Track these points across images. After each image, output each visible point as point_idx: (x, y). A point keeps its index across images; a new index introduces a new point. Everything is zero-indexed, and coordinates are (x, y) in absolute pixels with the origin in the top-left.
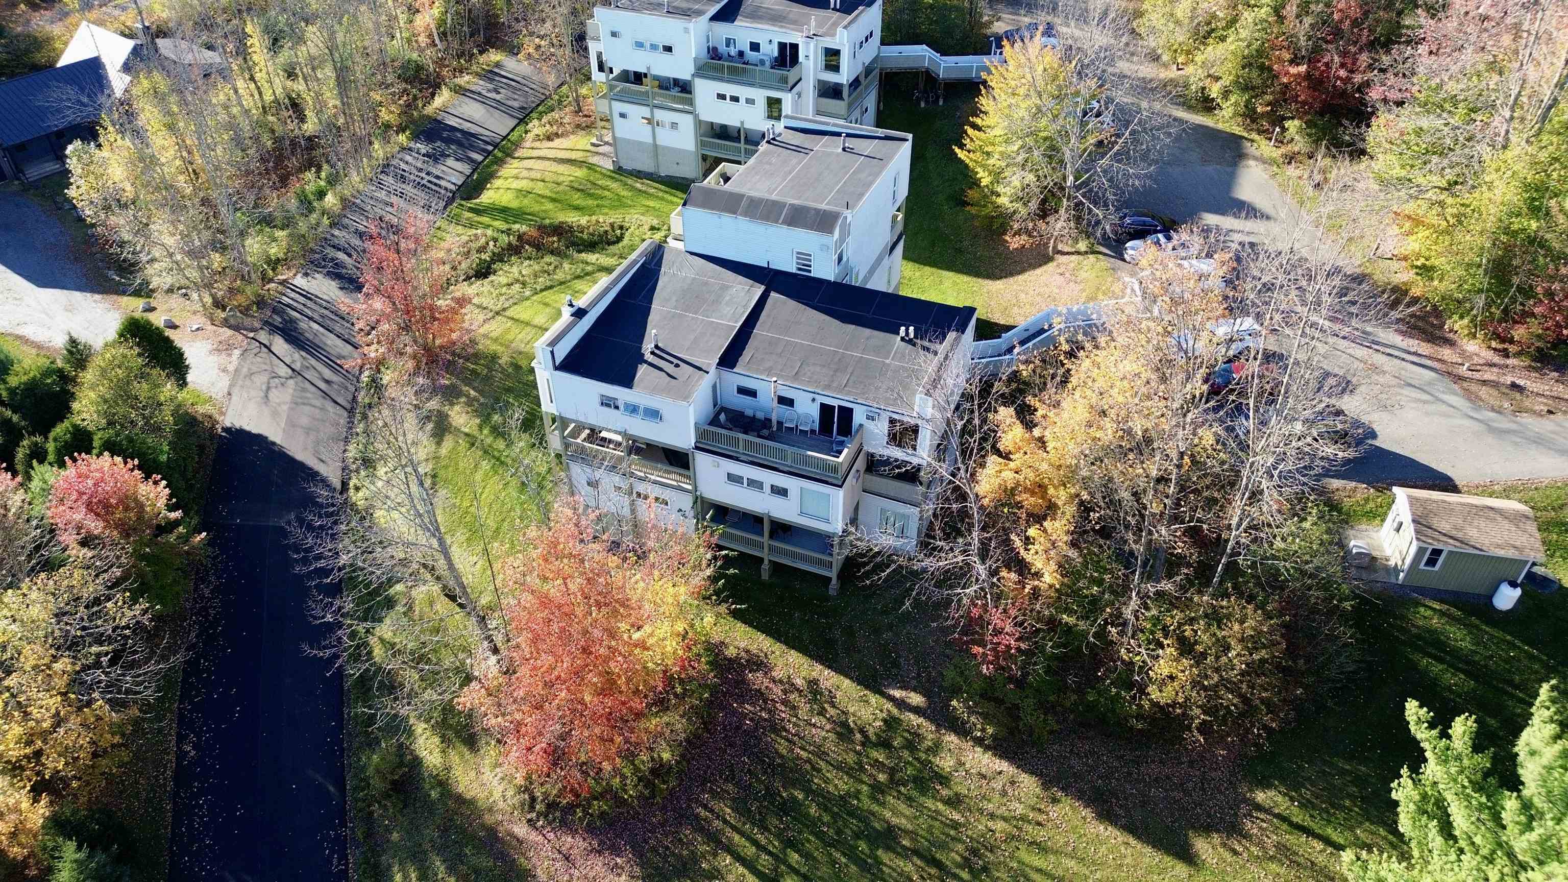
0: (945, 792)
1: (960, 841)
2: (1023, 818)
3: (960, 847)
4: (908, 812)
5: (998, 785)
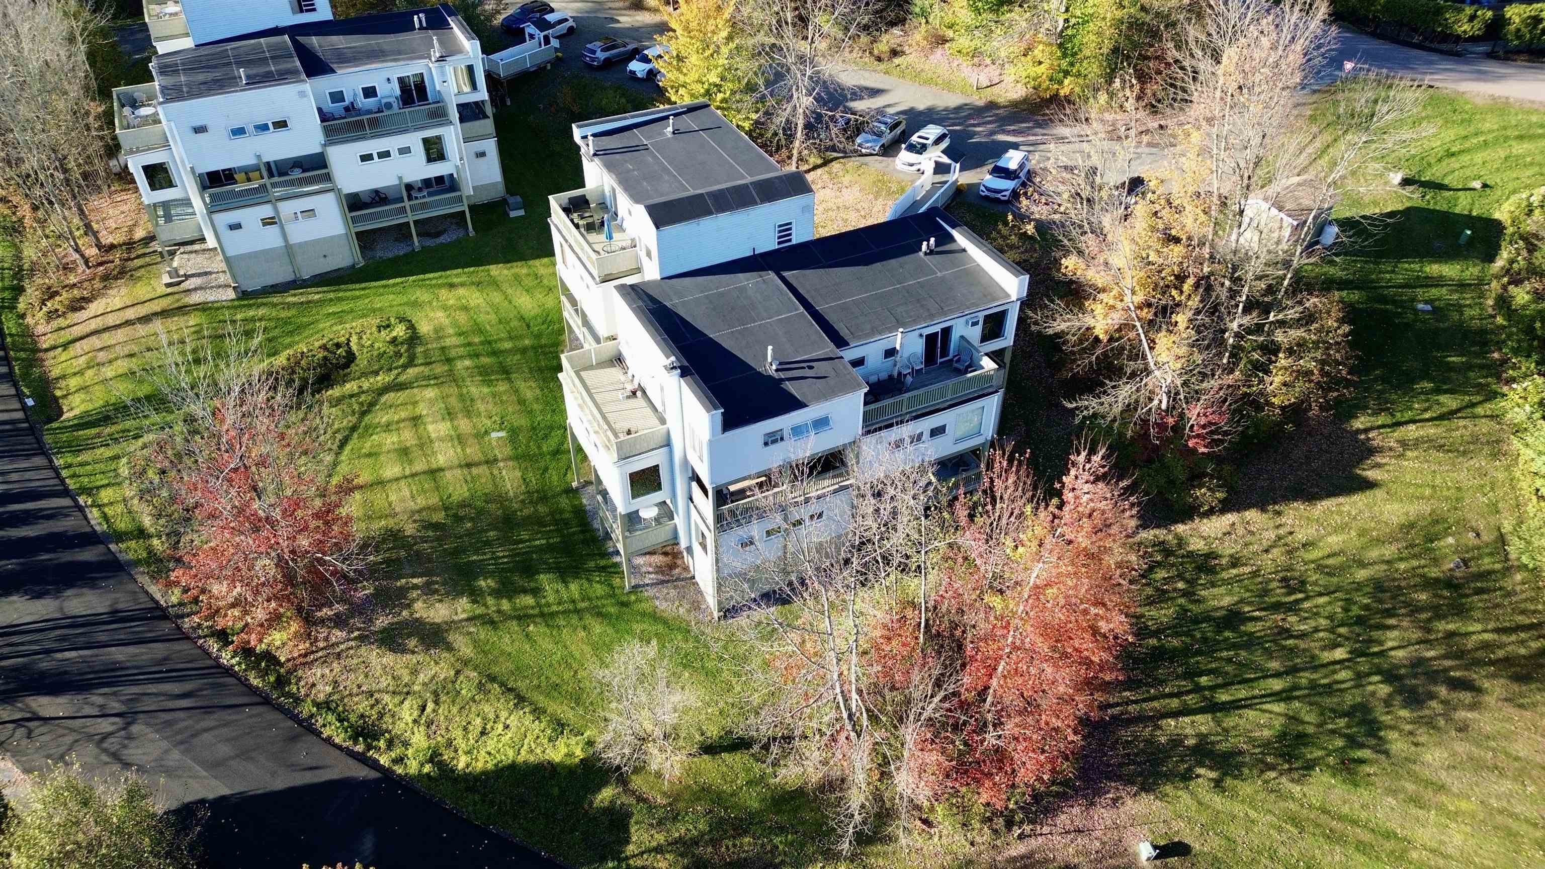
0: (1224, 561)
1: (1271, 580)
2: (1280, 538)
3: (1274, 585)
4: (1222, 590)
5: (1241, 531)
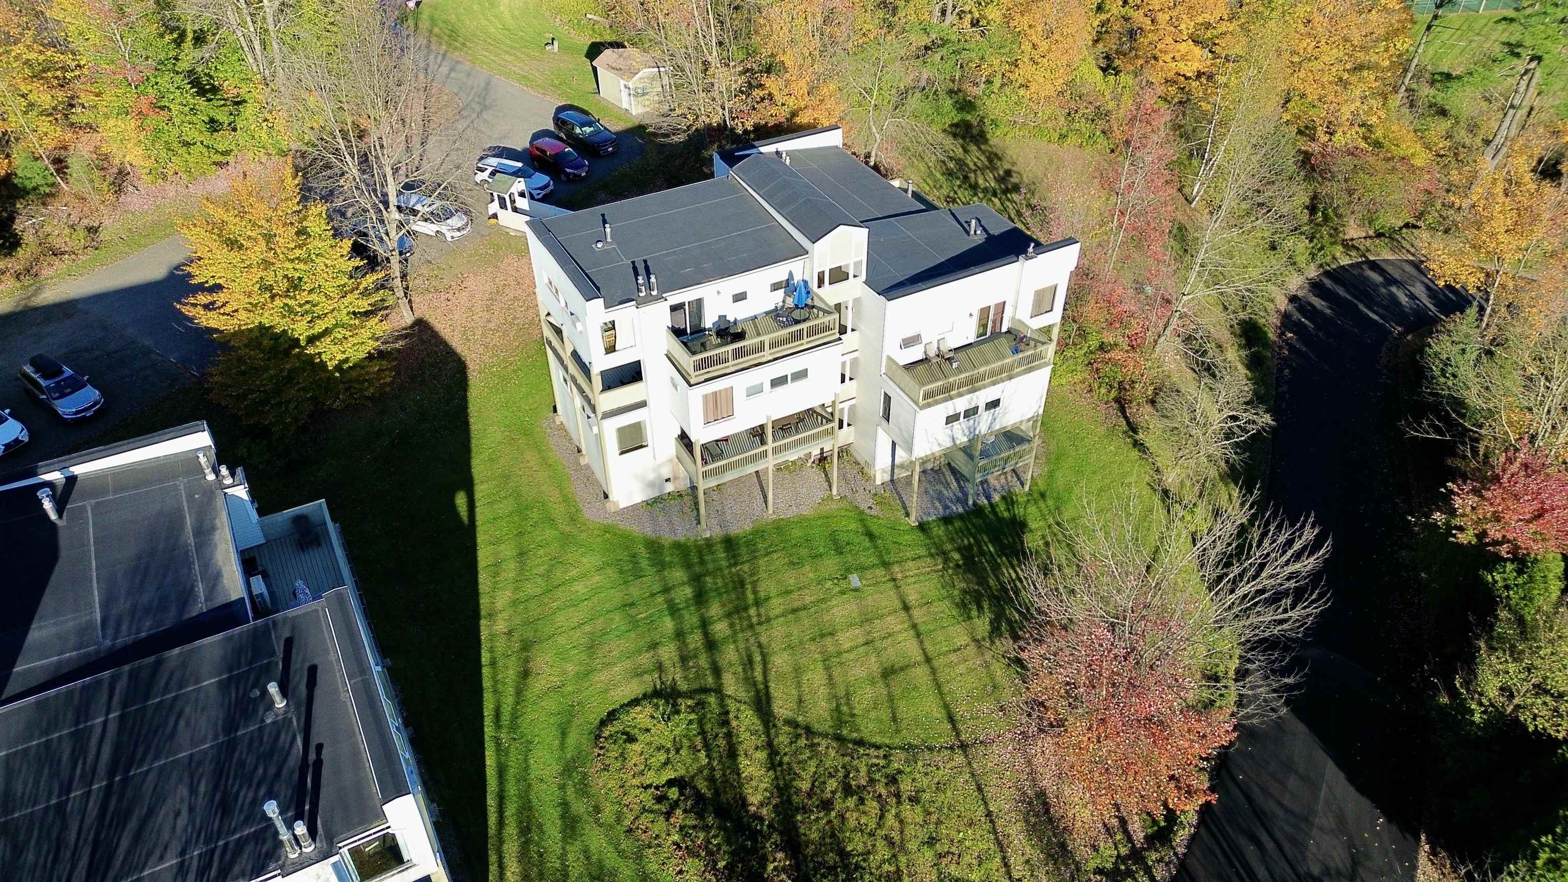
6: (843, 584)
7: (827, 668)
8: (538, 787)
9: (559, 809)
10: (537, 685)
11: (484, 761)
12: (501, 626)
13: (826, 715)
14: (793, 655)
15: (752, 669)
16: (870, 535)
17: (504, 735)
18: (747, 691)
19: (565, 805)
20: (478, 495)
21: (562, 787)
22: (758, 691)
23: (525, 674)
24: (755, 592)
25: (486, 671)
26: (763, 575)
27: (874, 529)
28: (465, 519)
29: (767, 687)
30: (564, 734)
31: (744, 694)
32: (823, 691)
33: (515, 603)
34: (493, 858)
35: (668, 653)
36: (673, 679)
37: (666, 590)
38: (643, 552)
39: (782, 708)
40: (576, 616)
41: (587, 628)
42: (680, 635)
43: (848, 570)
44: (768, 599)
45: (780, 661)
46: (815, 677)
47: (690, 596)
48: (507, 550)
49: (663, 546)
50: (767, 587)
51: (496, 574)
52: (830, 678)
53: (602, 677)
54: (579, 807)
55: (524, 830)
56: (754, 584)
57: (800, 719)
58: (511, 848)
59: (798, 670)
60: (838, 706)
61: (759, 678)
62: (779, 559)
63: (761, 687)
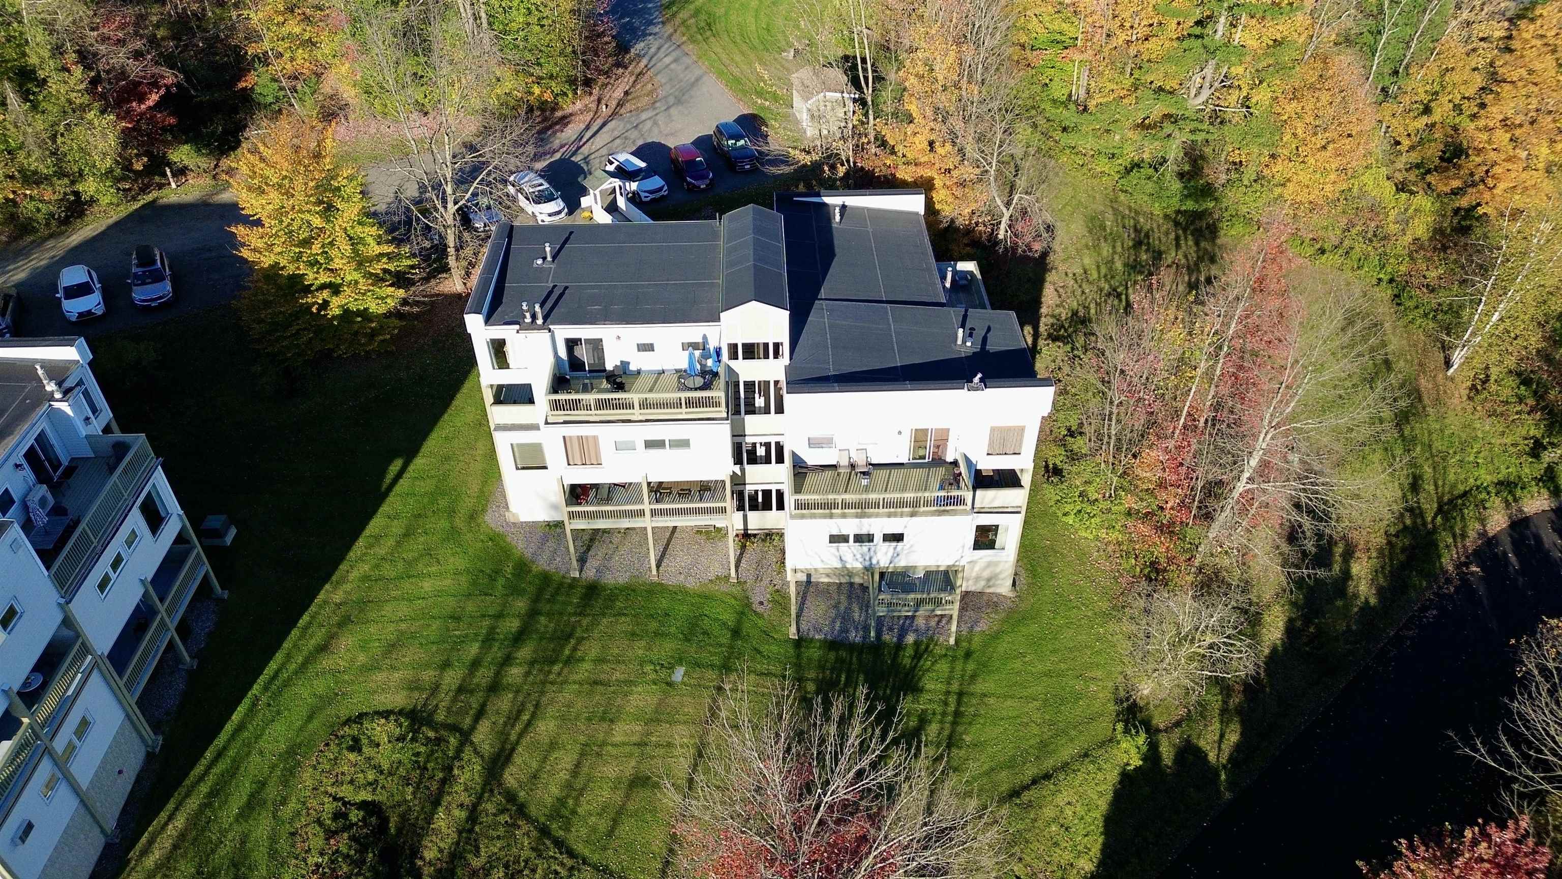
6: (663, 674)
7: (582, 754)
8: (255, 758)
9: (254, 786)
10: (326, 662)
11: (231, 714)
12: (338, 597)
13: (549, 801)
14: (559, 727)
15: (513, 726)
16: (736, 633)
17: (264, 699)
18: (492, 746)
19: (263, 784)
20: (411, 467)
21: (273, 767)
22: (502, 749)
23: (323, 649)
24: (575, 649)
25: (295, 633)
26: (596, 634)
27: (747, 628)
28: (385, 486)
29: (513, 750)
30: (310, 718)
31: (487, 747)
32: (564, 776)
33: (365, 578)
34: (171, 806)
35: (452, 678)
36: (437, 705)
37: (499, 616)
38: (509, 570)
39: (511, 777)
40: (404, 610)
41: (403, 626)
42: (475, 664)
43: (680, 661)
44: (582, 660)
45: (545, 728)
46: (565, 760)
47: (513, 630)
48: (397, 528)
49: (530, 571)
50: (591, 649)
51: (371, 546)
52: (578, 765)
53: (380, 677)
54: (272, 792)
55: (213, 793)
56: (580, 640)
57: (522, 794)
58: (193, 804)
59: (553, 745)
60: (568, 796)
61: (513, 737)
62: (625, 624)
63: (508, 747)
